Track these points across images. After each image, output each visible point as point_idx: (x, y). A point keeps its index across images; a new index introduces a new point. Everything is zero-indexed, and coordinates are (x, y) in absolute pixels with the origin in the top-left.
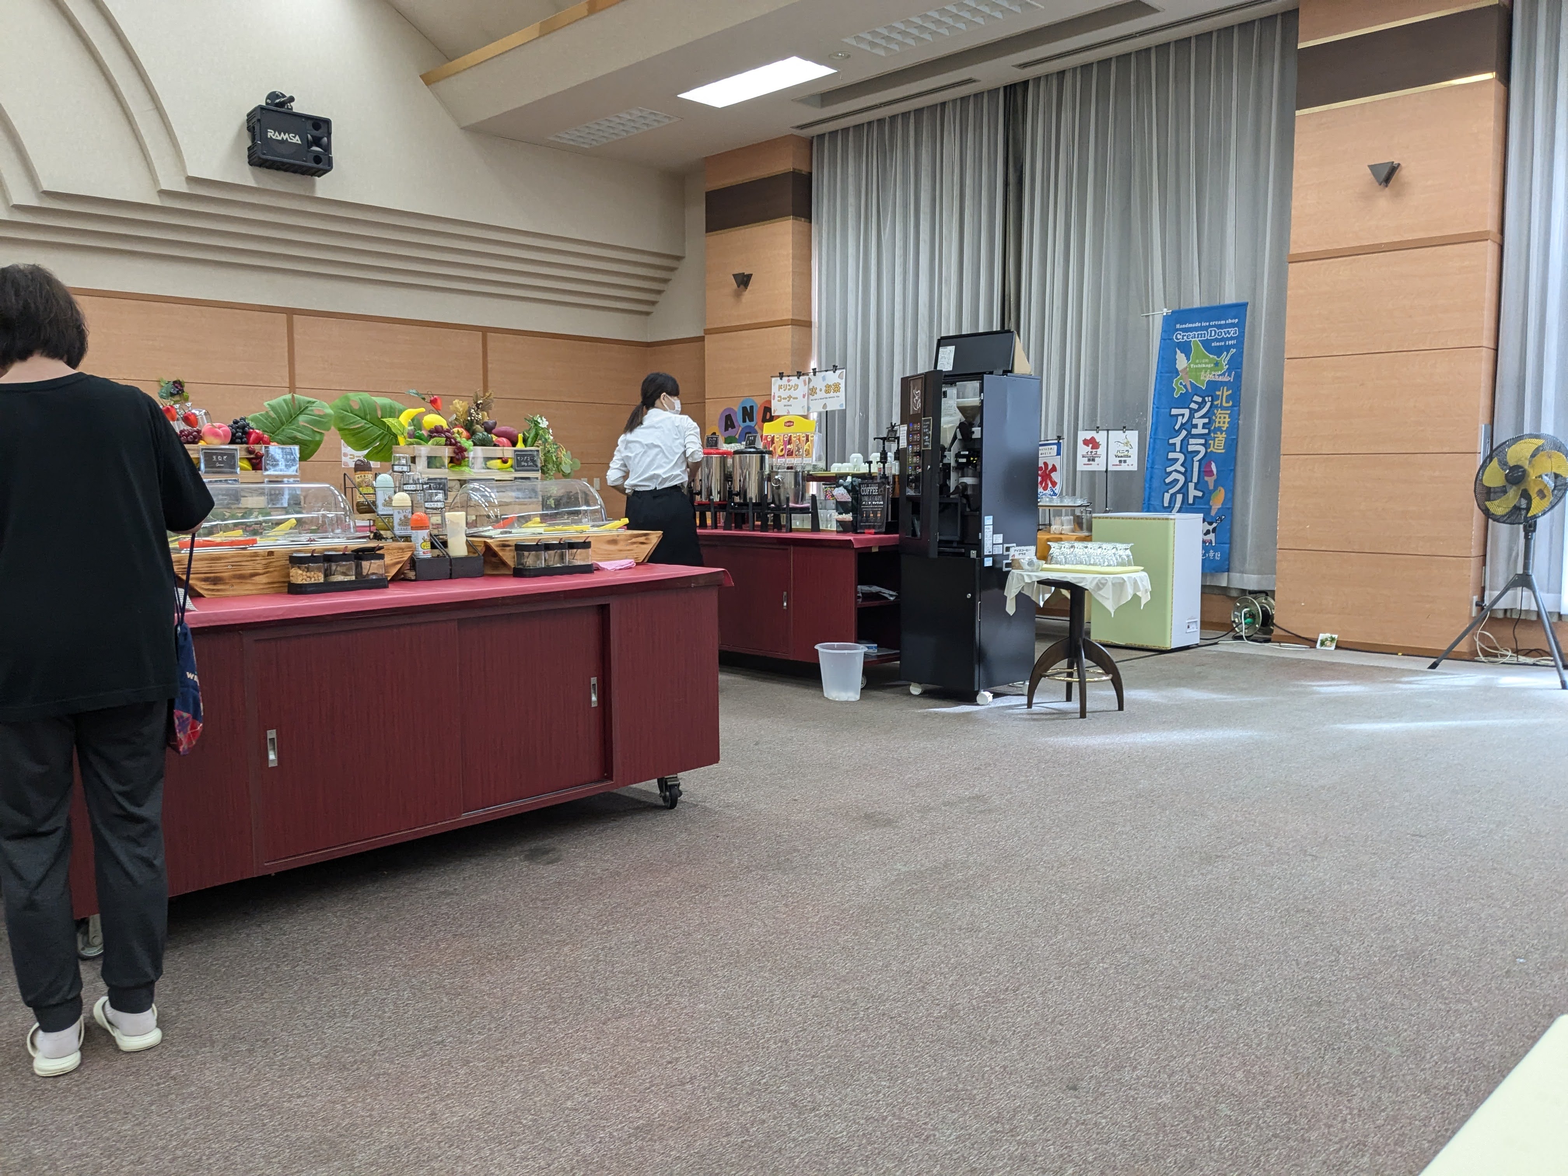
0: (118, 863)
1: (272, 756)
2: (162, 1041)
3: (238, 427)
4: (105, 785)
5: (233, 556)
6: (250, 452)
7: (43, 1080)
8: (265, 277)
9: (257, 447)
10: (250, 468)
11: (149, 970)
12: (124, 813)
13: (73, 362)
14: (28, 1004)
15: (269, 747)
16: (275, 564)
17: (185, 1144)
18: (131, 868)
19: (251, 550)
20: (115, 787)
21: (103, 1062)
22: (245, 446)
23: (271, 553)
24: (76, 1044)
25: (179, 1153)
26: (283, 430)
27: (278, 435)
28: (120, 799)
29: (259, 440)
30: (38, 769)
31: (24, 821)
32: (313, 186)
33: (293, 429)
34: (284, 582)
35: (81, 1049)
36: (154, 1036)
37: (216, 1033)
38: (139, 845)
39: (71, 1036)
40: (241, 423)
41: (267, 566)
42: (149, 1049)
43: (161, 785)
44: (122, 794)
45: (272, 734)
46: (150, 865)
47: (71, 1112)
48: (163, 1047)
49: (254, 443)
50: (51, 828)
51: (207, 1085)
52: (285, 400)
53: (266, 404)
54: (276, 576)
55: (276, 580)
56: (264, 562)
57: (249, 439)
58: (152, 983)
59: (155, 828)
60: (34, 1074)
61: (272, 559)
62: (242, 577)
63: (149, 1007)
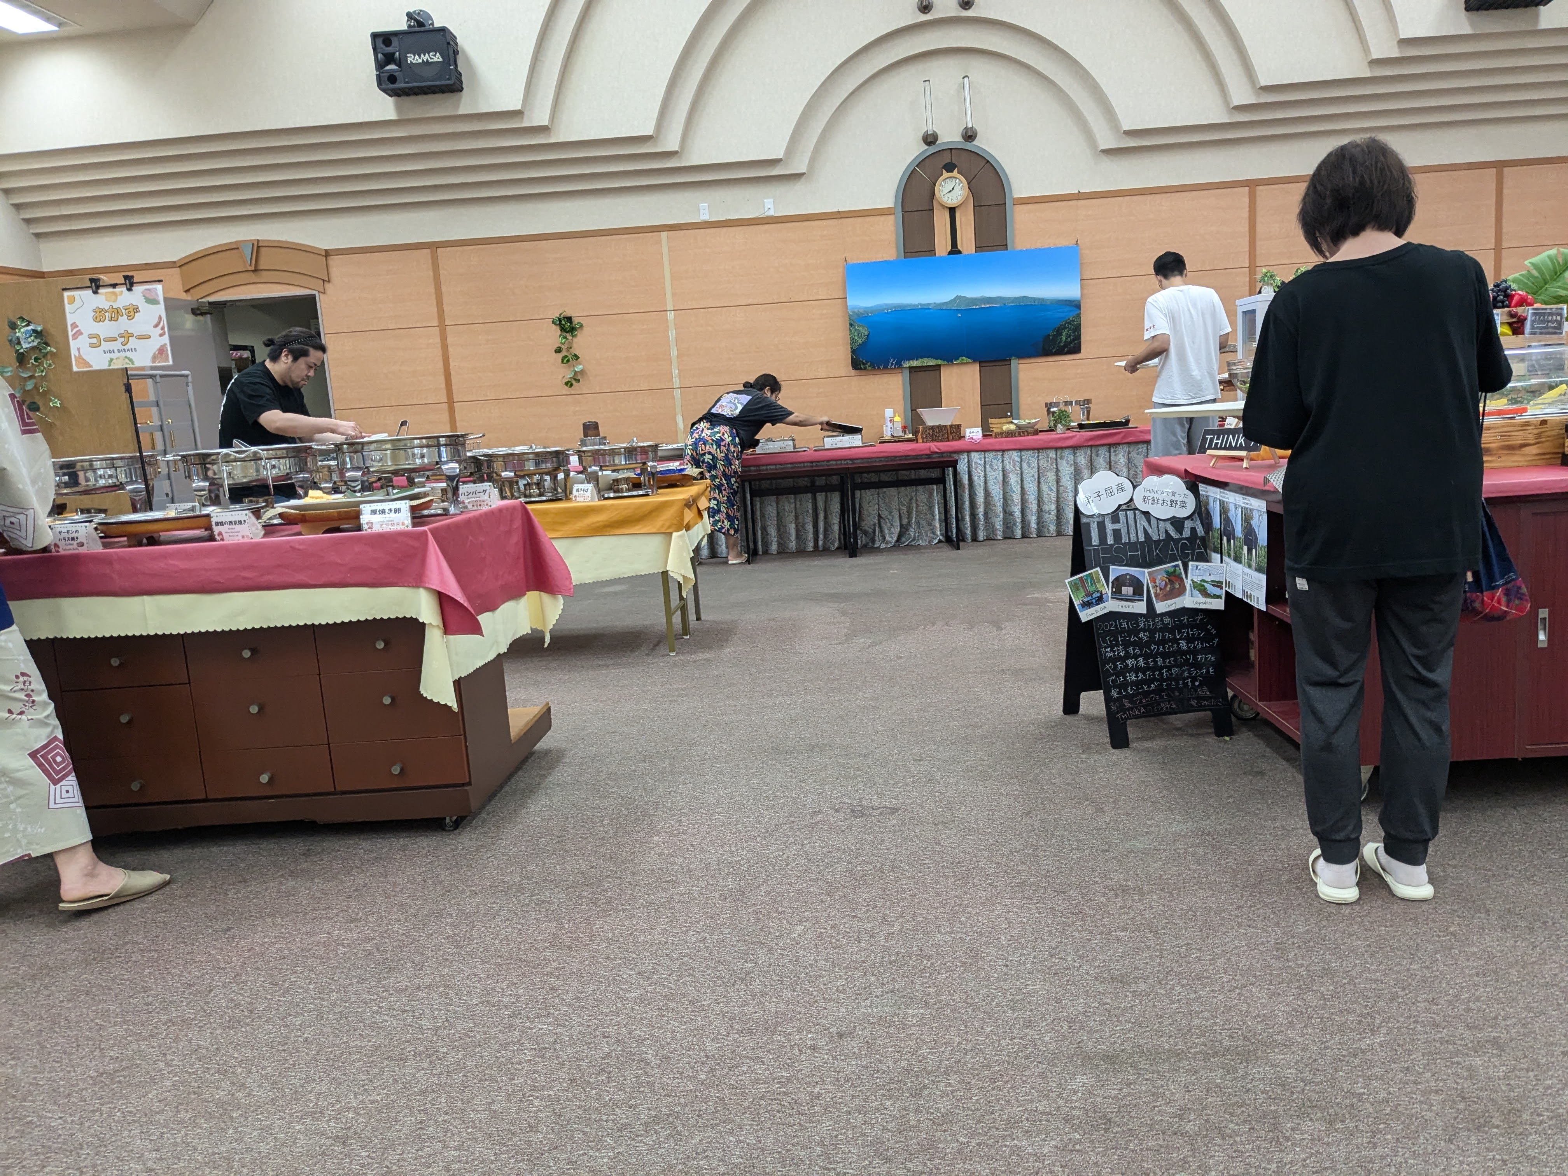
0: (1407, 720)
1: (1542, 636)
2: (1434, 897)
3: (1499, 291)
4: (1401, 647)
5: (1504, 426)
6: (1512, 315)
7: (1327, 904)
8: (1472, 131)
9: (1520, 310)
10: (1510, 333)
11: (1427, 827)
12: (1416, 676)
13: (1399, 233)
14: (1315, 833)
15: (1540, 626)
16: (1546, 434)
17: (1478, 999)
18: (1418, 727)
19: (1520, 419)
20: (1410, 650)
21: (1380, 902)
22: (1506, 309)
23: (1544, 422)
24: (1354, 879)
25: (1473, 1006)
26: (1546, 290)
27: (1540, 295)
28: (1415, 663)
29: (1523, 302)
30: (1346, 625)
31: (1331, 672)
32: (1537, 17)
33: (1559, 287)
34: (1558, 453)
35: (1358, 884)
36: (1426, 891)
37: (1489, 902)
38: (1428, 708)
39: (1349, 871)
40: (1504, 285)
41: (1538, 436)
42: (1424, 901)
43: (1451, 652)
44: (1417, 658)
45: (1543, 613)
46: (1438, 729)
47: (1358, 938)
48: (1436, 903)
49: (1516, 306)
50: (1351, 680)
51: (1489, 949)
52: (1549, 257)
53: (1527, 262)
54: (1547, 447)
55: (1548, 451)
56: (1536, 431)
57: (1510, 303)
58: (1427, 841)
59: (1445, 694)
60: (1318, 896)
61: (1544, 428)
62: (1511, 448)
63: (1422, 864)
